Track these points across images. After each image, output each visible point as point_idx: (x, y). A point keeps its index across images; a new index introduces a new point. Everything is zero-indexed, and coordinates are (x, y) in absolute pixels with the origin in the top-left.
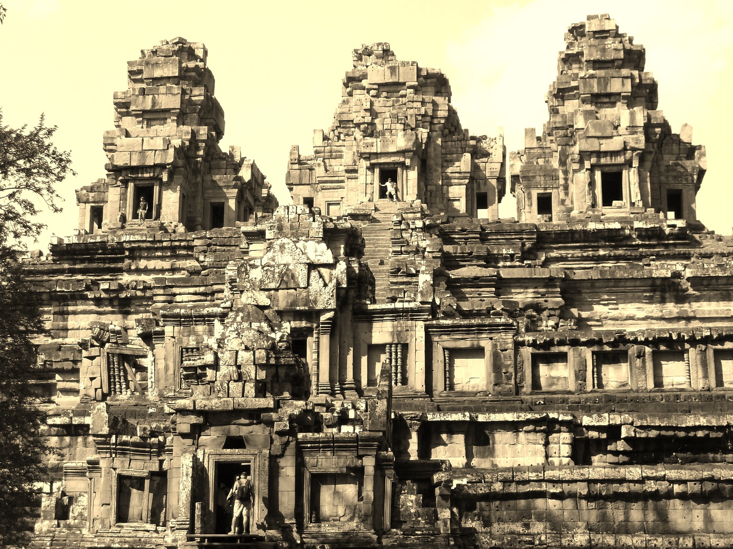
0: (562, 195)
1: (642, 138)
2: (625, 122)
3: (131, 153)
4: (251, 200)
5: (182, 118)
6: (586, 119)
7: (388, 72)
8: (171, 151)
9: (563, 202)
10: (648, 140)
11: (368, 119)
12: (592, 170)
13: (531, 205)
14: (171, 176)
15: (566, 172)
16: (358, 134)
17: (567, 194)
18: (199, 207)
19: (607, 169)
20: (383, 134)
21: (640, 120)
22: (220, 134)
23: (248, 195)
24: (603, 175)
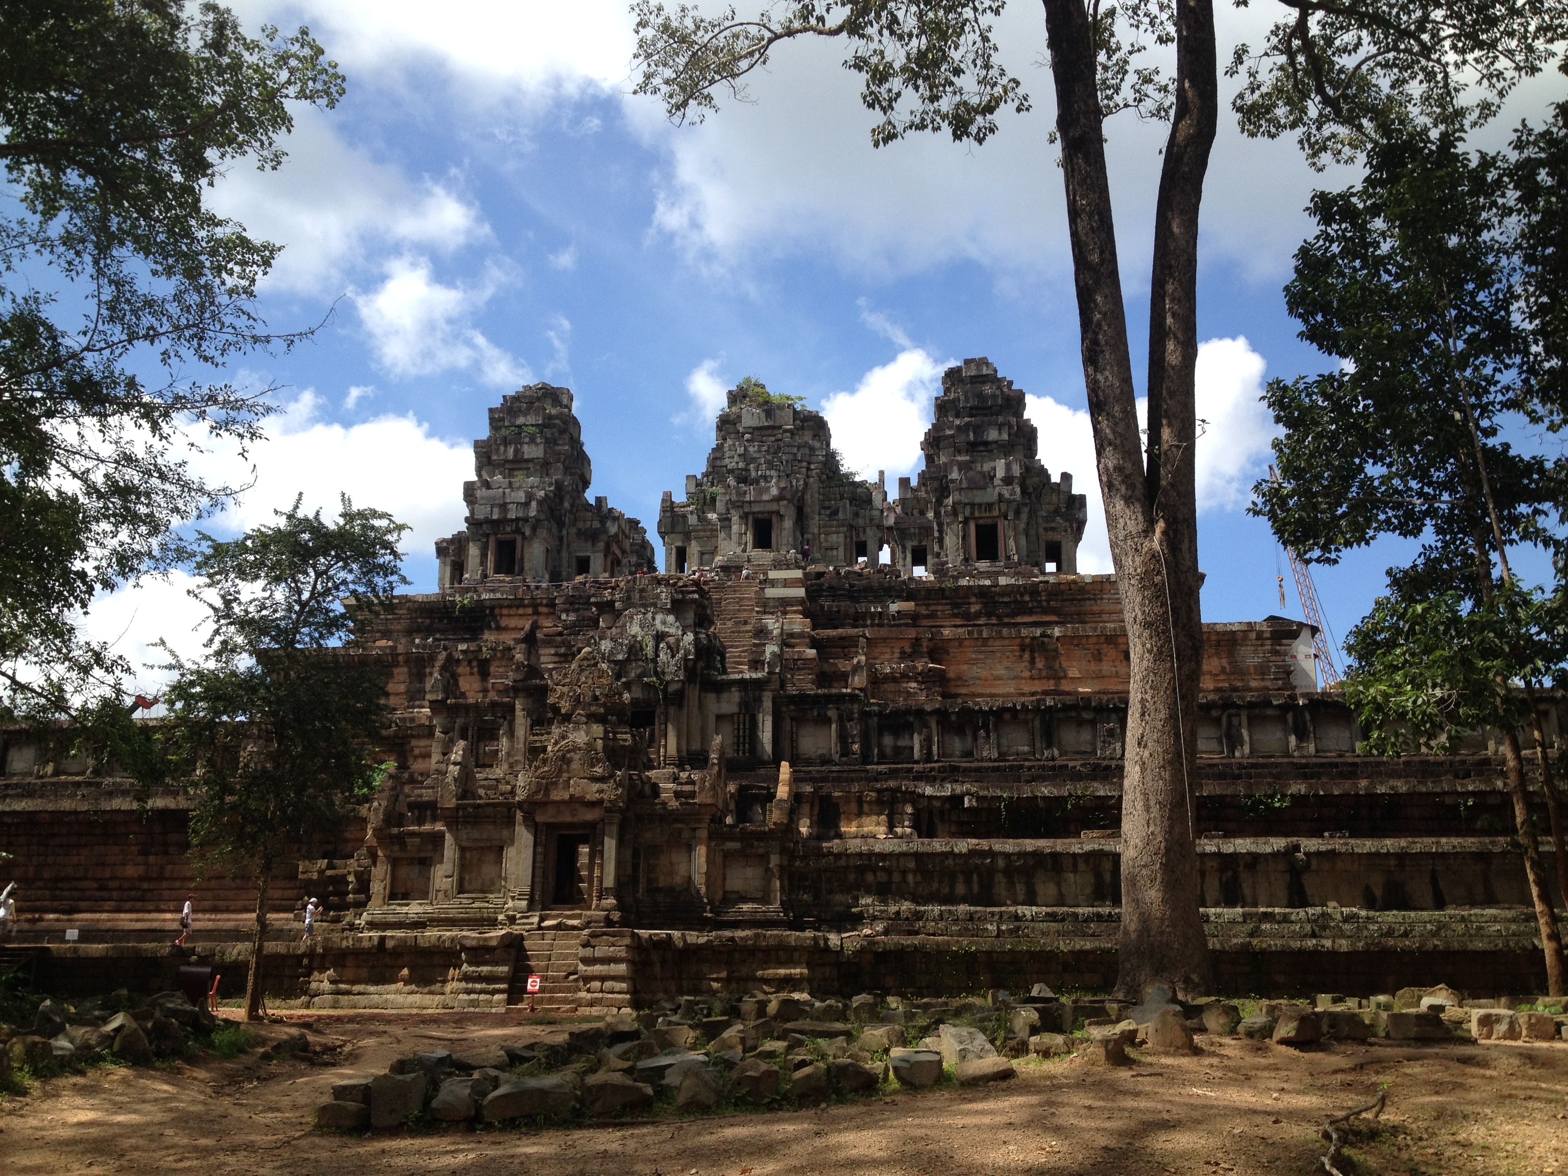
0: (936, 548)
1: (1018, 490)
2: (1000, 473)
3: (492, 506)
4: (618, 552)
5: (544, 466)
6: (960, 470)
7: (763, 416)
8: (534, 504)
9: (938, 555)
10: (1024, 492)
11: (741, 465)
12: (966, 522)
13: (905, 559)
14: (534, 529)
15: (940, 525)
16: (731, 481)
17: (941, 547)
18: (565, 562)
19: (981, 522)
20: (758, 483)
21: (1016, 470)
22: (586, 483)
23: (615, 548)
24: (978, 527)
